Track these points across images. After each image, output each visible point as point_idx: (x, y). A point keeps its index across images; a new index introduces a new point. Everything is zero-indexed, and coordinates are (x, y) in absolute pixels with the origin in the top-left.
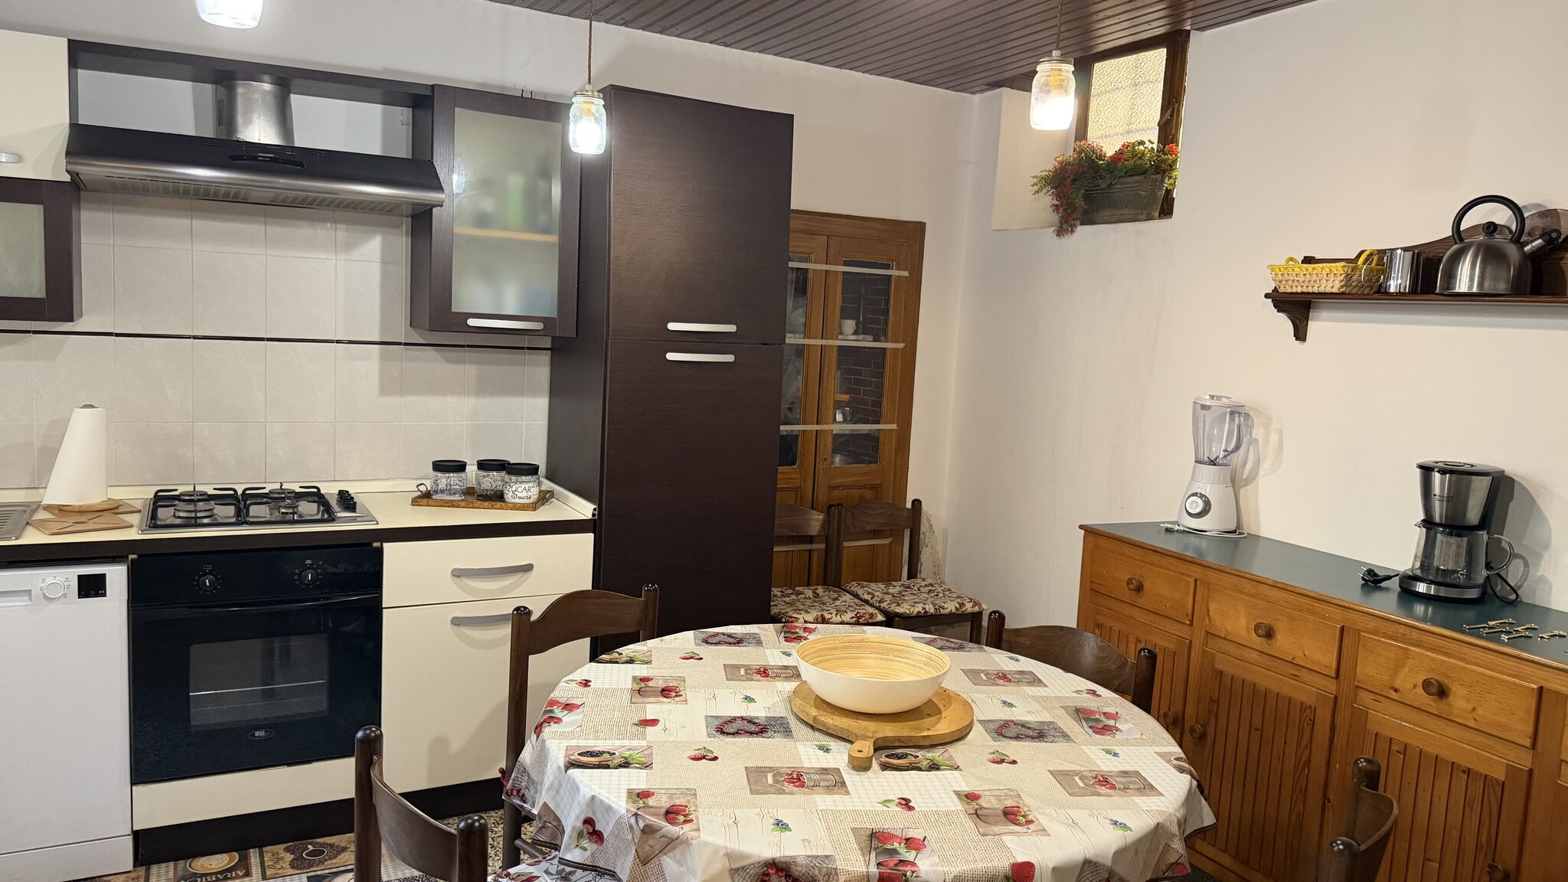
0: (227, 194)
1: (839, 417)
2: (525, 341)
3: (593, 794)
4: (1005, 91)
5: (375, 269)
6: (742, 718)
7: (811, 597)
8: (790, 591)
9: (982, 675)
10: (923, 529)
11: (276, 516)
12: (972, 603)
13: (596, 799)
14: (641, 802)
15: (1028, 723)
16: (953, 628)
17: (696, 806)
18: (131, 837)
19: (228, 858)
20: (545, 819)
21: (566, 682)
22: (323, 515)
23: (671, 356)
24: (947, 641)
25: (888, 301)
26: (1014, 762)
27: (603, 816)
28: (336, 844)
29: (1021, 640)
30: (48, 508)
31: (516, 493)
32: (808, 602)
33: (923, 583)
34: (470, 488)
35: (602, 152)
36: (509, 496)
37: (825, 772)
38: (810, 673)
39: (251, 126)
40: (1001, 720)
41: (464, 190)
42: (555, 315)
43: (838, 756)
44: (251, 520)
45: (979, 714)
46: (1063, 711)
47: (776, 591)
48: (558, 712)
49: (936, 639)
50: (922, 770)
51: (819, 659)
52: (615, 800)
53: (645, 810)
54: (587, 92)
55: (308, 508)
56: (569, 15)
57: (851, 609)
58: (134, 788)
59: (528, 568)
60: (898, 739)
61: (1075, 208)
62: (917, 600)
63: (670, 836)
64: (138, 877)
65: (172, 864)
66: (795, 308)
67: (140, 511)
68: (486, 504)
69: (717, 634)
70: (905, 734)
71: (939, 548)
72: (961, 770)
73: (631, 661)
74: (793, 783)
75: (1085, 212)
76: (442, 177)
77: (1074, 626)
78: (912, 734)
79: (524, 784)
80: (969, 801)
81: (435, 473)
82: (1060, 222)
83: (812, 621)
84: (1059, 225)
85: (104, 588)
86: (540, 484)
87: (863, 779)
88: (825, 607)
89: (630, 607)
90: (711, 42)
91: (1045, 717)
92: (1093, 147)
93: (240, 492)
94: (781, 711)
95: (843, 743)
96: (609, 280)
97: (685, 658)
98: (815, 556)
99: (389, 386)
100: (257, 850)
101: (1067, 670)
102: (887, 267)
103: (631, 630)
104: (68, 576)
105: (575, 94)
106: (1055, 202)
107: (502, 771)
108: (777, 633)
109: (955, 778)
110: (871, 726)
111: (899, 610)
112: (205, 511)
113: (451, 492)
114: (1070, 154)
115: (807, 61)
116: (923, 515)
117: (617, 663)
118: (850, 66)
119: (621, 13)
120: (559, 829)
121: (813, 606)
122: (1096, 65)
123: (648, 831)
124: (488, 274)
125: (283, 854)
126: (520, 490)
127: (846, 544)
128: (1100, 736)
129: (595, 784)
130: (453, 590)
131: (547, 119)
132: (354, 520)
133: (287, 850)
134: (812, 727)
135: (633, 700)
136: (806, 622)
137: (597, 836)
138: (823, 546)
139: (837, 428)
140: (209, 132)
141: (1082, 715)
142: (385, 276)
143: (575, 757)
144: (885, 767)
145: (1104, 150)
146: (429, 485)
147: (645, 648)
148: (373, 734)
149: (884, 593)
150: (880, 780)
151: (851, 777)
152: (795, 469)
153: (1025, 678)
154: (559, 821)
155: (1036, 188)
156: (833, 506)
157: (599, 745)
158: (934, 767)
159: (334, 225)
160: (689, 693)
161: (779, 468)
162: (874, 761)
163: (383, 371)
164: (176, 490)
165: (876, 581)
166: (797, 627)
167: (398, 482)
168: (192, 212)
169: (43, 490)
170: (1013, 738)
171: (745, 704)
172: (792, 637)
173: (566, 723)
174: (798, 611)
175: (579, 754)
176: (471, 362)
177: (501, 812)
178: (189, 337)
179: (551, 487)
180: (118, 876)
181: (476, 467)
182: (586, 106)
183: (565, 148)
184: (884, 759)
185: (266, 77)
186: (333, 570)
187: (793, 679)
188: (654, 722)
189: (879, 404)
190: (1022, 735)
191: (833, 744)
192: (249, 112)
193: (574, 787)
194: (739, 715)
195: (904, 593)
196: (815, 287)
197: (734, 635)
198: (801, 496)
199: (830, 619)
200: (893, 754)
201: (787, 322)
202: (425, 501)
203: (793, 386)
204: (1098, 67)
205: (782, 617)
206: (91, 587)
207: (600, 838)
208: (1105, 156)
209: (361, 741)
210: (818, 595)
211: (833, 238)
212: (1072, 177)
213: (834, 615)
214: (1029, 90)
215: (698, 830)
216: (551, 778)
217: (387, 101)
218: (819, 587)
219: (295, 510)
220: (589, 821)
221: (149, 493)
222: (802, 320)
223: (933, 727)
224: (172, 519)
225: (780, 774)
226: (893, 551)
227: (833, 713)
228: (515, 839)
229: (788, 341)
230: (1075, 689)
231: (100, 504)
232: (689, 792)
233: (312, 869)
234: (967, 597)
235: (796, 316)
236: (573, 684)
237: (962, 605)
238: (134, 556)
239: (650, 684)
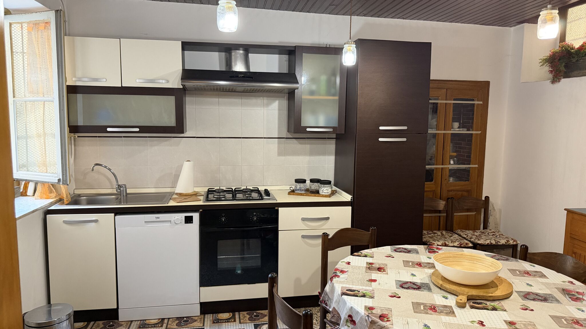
0: (229, 89)
1: (452, 162)
2: (326, 136)
3: (352, 306)
4: (526, 25)
5: (276, 113)
6: (411, 282)
7: (440, 235)
8: (431, 232)
9: (517, 272)
10: (490, 209)
11: (245, 198)
12: (513, 241)
13: (353, 308)
14: (370, 311)
15: (539, 294)
16: (504, 250)
17: (392, 315)
18: (199, 304)
19: (229, 315)
20: (334, 313)
21: (341, 262)
22: (259, 198)
23: (381, 139)
24: (501, 256)
25: (473, 114)
26: (532, 310)
27: (355, 315)
28: (264, 313)
29: (536, 258)
30: (177, 194)
31: (323, 191)
32: (439, 237)
33: (490, 231)
34: (307, 189)
35: (354, 64)
36: (321, 192)
37: (445, 307)
38: (439, 266)
39: (236, 66)
40: (526, 292)
41: (306, 83)
42: (337, 126)
43: (451, 301)
44: (237, 199)
45: (515, 288)
46: (556, 290)
47: (425, 232)
48: (338, 273)
49: (495, 255)
50: (489, 310)
51: (443, 261)
52: (360, 309)
53: (371, 314)
54: (349, 42)
55: (255, 195)
56: (343, 15)
57: (457, 241)
58: (200, 288)
59: (328, 218)
60: (478, 296)
61: (560, 71)
62: (488, 238)
63: (381, 326)
64: (201, 318)
65: (212, 315)
66: (432, 119)
67: (203, 195)
68: (313, 195)
69: (400, 248)
70: (482, 294)
71: (498, 216)
72: (507, 311)
73: (366, 256)
74: (432, 310)
75: (565, 73)
76: (298, 79)
77: (562, 253)
78: (484, 295)
79: (326, 299)
80: (511, 325)
81: (296, 183)
82: (553, 78)
83: (441, 245)
84: (553, 79)
85: (192, 220)
86: (332, 188)
87: (462, 312)
88: (446, 240)
89: (365, 235)
90: (398, 18)
91: (547, 291)
92: (569, 45)
93: (234, 189)
94: (427, 281)
95: (453, 296)
96: (357, 112)
97: (387, 257)
98: (442, 218)
99: (280, 153)
100: (238, 313)
101: (558, 271)
102: (473, 100)
103: (366, 244)
104: (182, 216)
105: (345, 44)
106: (551, 69)
107: (319, 293)
108: (425, 249)
109: (504, 315)
110: (466, 290)
111: (479, 242)
112: (223, 195)
113: (301, 190)
114: (557, 49)
115: (437, 21)
116: (490, 203)
117: (360, 256)
118: (456, 21)
119: (362, 12)
120: (339, 318)
121: (441, 239)
122: (569, 9)
123: (373, 322)
124: (314, 112)
125: (246, 315)
126: (325, 190)
127: (455, 214)
128: (575, 302)
129: (352, 302)
130: (302, 225)
131: (335, 54)
132: (269, 199)
133: (247, 314)
134: (440, 288)
135: (367, 271)
136: (438, 245)
137: (353, 322)
138: (445, 214)
139: (451, 167)
140: (224, 69)
141: (566, 292)
142: (279, 114)
143: (345, 291)
144: (472, 307)
145: (574, 45)
146: (294, 187)
147: (371, 252)
148: (274, 276)
149: (473, 235)
150: (470, 312)
151: (456, 310)
152: (432, 183)
153: (538, 274)
154: (339, 315)
155: (541, 64)
156: (449, 198)
157: (354, 287)
158: (494, 309)
159: (263, 98)
160: (389, 271)
161: (426, 183)
162: (467, 304)
163: (279, 148)
164: (214, 188)
165: (469, 230)
166: (434, 247)
167: (284, 186)
168: (219, 96)
169: (175, 188)
170: (532, 300)
171: (412, 277)
172: (431, 251)
173: (341, 278)
174: (434, 240)
175: (346, 290)
176: (308, 144)
177: (319, 308)
178: (218, 138)
179: (336, 189)
180: (195, 317)
181: (309, 181)
182: (349, 48)
183: (341, 64)
184: (471, 304)
185: (241, 49)
186: (263, 216)
187: (432, 268)
188: (375, 281)
189: (469, 157)
190: (536, 299)
191: (449, 296)
192: (236, 61)
193: (345, 303)
194: (409, 281)
195: (481, 235)
196: (441, 110)
197: (407, 249)
198: (435, 194)
199: (448, 244)
200: (476, 302)
201: (429, 124)
202: (292, 193)
203: (432, 150)
204: (571, 11)
205: (428, 243)
206: (189, 220)
207: (354, 323)
208: (574, 48)
209: (270, 278)
210: (443, 234)
211: (449, 90)
212: (558, 58)
213: (450, 243)
214: (537, 23)
215: (392, 324)
216: (336, 298)
217: (280, 53)
218: (444, 231)
219: (251, 196)
220: (350, 316)
221: (206, 189)
222: (435, 123)
223: (494, 292)
224: (213, 198)
225: (426, 306)
226: (476, 219)
227: (449, 283)
228: (324, 319)
229: (429, 132)
230: (562, 281)
231: (191, 193)
232: (389, 310)
233: (255, 321)
234: (510, 238)
235: (433, 122)
236: (344, 263)
237: (508, 241)
238: (201, 210)
239: (373, 265)
